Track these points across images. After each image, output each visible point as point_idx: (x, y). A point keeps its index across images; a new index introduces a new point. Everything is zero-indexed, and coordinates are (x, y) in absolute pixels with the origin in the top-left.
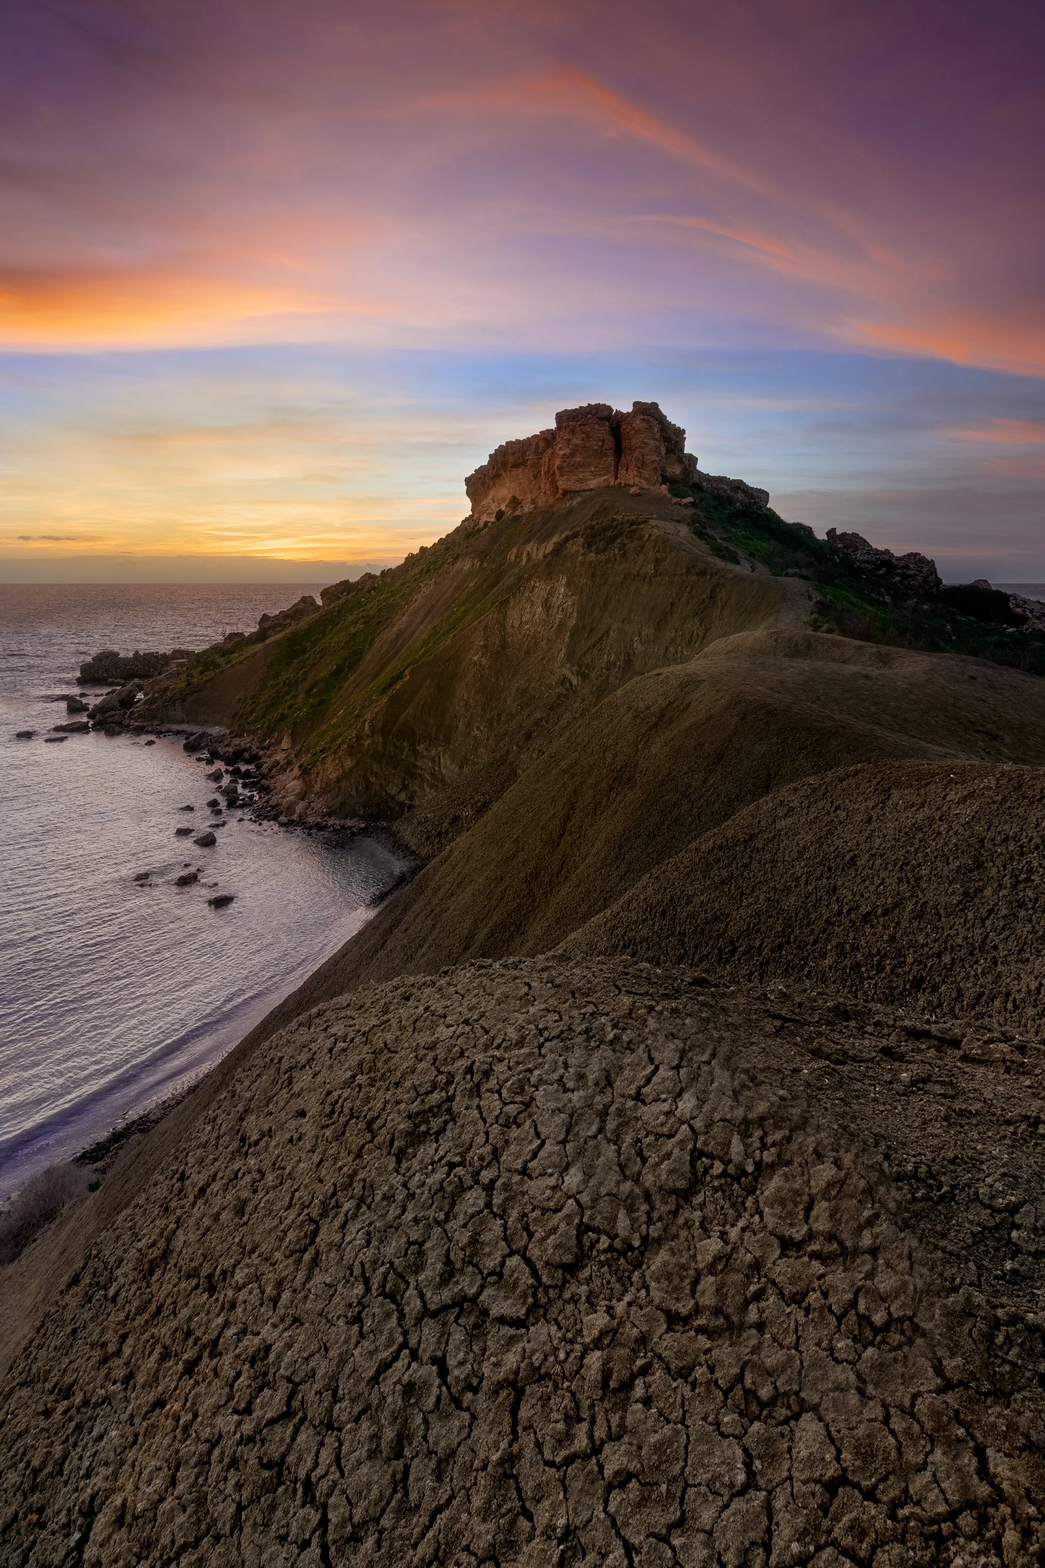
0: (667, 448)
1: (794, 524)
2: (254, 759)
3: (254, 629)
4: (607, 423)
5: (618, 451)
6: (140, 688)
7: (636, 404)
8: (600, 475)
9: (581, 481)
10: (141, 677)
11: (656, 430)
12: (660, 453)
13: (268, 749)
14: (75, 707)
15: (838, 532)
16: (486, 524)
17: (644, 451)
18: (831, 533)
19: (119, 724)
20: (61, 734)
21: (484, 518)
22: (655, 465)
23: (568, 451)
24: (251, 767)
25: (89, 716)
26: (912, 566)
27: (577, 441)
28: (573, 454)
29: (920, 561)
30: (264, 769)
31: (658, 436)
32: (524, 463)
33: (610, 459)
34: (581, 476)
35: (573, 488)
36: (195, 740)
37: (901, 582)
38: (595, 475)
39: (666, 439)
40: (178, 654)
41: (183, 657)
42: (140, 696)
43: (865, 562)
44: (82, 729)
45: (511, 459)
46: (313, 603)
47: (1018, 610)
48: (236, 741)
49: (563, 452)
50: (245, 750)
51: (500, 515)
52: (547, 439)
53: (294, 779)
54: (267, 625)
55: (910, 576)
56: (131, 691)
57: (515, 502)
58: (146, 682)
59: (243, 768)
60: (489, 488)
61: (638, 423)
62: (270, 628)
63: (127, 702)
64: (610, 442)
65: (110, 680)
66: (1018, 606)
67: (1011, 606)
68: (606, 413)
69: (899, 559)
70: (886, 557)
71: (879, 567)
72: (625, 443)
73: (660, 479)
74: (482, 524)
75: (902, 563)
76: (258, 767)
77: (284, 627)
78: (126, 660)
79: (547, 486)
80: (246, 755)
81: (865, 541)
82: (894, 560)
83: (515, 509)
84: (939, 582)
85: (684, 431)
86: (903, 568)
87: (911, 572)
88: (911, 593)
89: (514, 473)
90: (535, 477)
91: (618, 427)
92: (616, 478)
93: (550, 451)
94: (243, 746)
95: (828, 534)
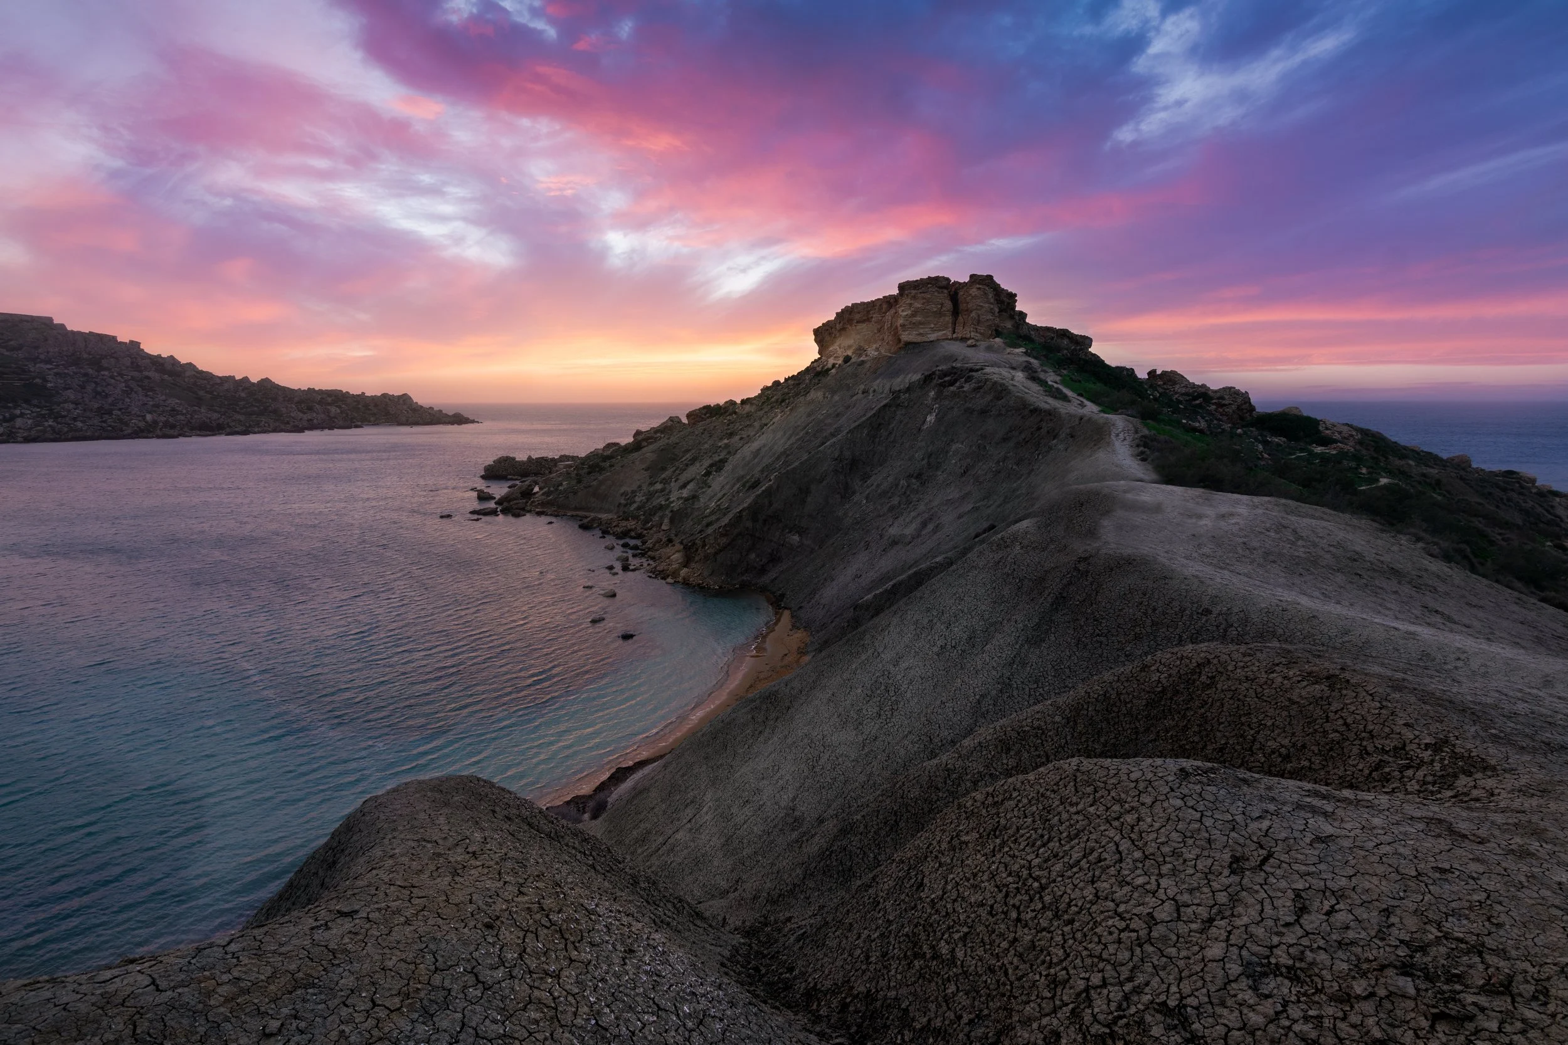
0: (1000, 309)
1: (1117, 368)
2: (639, 536)
3: (630, 439)
4: (946, 291)
5: (956, 312)
6: (536, 483)
7: (972, 276)
8: (940, 330)
9: (920, 334)
10: (536, 474)
11: (991, 296)
12: (993, 314)
13: (650, 529)
14: (483, 497)
15: (1159, 372)
16: (834, 366)
17: (979, 312)
18: (1152, 373)
19: (523, 509)
20: (476, 517)
21: (831, 361)
22: (990, 323)
23: (910, 312)
24: (638, 542)
25: (496, 503)
26: (1227, 397)
27: (917, 305)
28: (913, 315)
29: (1235, 393)
30: (649, 544)
31: (992, 300)
32: (868, 320)
33: (948, 319)
34: (921, 331)
35: (915, 340)
36: (589, 522)
37: (1216, 410)
38: (933, 330)
39: (999, 301)
40: (564, 458)
41: (568, 460)
42: (536, 489)
43: (1183, 394)
44: (493, 513)
45: (857, 317)
46: (680, 422)
47: (1327, 432)
48: (624, 523)
49: (905, 313)
50: (630, 530)
51: (847, 359)
52: (889, 302)
53: (677, 551)
54: (640, 438)
55: (1225, 405)
56: (530, 486)
57: (860, 350)
58: (539, 479)
59: (632, 542)
60: (835, 337)
61: (974, 291)
62: (643, 440)
63: (527, 494)
64: (948, 305)
65: (509, 477)
66: (1327, 429)
67: (1321, 428)
68: (945, 283)
69: (1216, 392)
70: (1203, 390)
71: (1195, 398)
72: (962, 306)
73: (994, 333)
74: (830, 366)
75: (1218, 395)
76: (644, 543)
77: (656, 440)
78: (522, 463)
79: (890, 337)
80: (633, 534)
81: (1183, 377)
82: (1210, 393)
83: (860, 355)
84: (1252, 409)
85: (1015, 295)
86: (1218, 398)
87: (1226, 402)
88: (1225, 418)
89: (858, 327)
90: (879, 331)
91: (956, 293)
92: (954, 332)
93: (892, 311)
94: (629, 527)
95: (1149, 374)
